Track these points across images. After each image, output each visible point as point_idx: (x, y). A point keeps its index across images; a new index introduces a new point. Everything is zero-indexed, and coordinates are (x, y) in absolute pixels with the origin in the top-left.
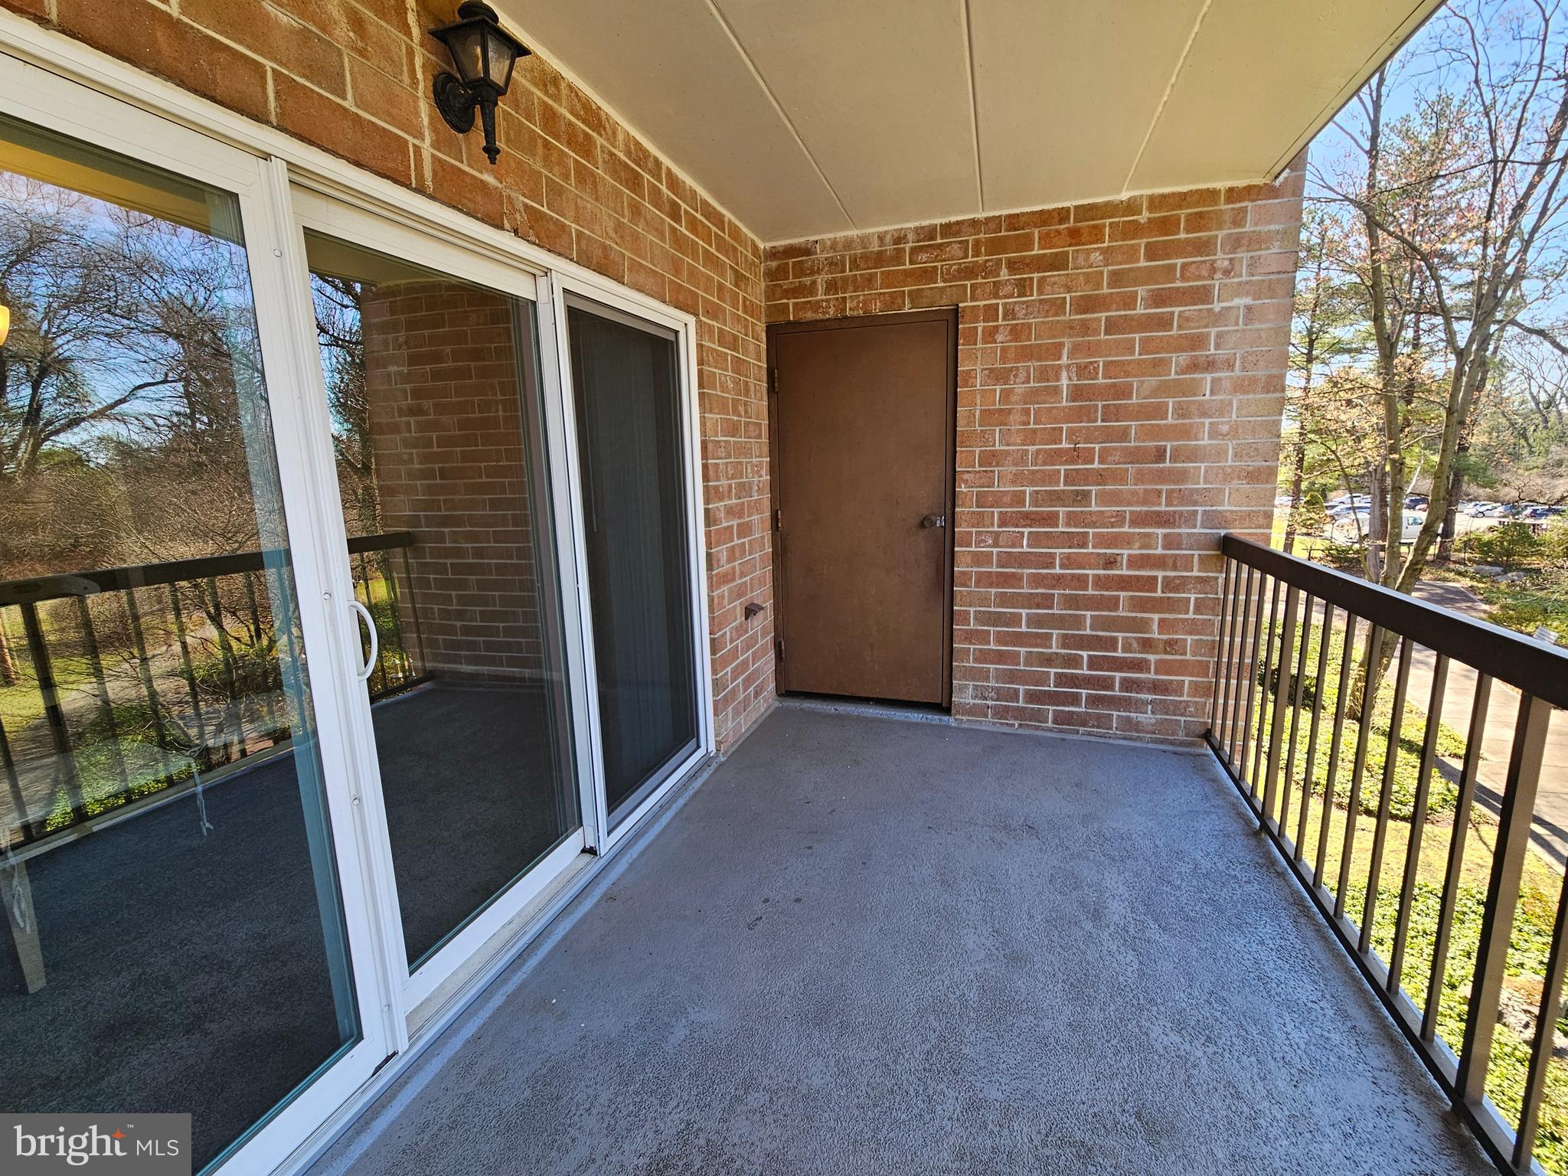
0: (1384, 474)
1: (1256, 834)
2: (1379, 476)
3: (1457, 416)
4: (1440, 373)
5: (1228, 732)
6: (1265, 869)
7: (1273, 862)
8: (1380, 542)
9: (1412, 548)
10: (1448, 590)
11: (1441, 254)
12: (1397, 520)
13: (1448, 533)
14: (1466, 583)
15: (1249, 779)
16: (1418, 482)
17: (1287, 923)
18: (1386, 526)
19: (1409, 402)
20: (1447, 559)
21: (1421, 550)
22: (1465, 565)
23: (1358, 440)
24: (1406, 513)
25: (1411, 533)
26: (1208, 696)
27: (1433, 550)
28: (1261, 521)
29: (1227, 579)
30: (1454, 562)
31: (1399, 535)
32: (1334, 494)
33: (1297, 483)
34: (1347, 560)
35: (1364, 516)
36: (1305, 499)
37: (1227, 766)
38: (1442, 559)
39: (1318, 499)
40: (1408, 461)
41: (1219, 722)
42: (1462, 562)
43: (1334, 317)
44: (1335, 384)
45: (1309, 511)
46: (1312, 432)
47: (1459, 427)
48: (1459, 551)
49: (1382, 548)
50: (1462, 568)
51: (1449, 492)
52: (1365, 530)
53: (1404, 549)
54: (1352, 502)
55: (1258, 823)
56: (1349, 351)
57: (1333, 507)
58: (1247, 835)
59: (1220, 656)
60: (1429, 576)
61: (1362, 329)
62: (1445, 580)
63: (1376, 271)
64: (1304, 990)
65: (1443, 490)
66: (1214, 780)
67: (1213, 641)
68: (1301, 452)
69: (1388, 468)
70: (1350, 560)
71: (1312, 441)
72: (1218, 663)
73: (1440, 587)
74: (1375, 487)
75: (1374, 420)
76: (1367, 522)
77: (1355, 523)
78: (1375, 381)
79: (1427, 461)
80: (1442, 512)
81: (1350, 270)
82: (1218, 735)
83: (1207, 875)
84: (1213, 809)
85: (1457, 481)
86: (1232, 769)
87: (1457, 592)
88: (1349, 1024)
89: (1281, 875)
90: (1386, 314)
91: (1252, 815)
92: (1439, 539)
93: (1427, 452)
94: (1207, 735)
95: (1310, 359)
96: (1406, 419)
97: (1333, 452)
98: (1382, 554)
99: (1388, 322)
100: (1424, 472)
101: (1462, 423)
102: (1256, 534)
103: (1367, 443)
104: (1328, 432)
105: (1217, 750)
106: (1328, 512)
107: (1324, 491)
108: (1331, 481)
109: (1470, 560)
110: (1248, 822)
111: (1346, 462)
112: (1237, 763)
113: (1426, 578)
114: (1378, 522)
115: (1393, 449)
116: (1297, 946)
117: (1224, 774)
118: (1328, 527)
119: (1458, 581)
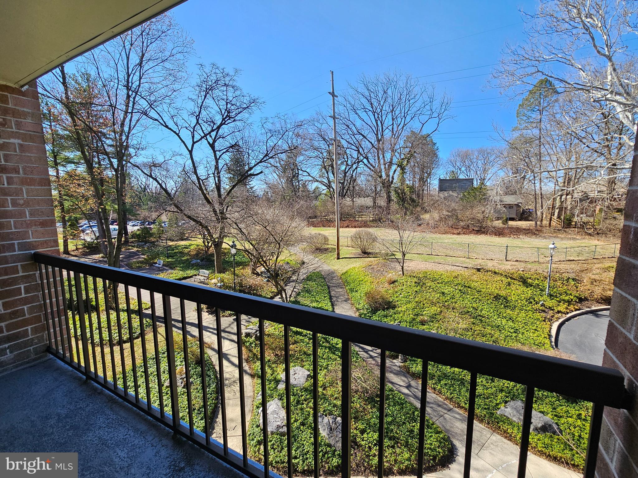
0: (100, 212)
1: (85, 382)
2: (97, 213)
3: (120, 193)
4: (110, 176)
5: (60, 343)
6: (93, 395)
7: (95, 389)
8: (104, 240)
9: (116, 240)
10: (131, 253)
11: (101, 132)
12: (108, 229)
13: (126, 233)
14: (135, 249)
15: (76, 360)
16: (112, 216)
17: (108, 412)
18: (105, 233)
19: (102, 187)
20: (128, 242)
21: (119, 240)
22: (134, 243)
23: (86, 200)
24: (111, 227)
25: (114, 234)
26: (44, 331)
27: (123, 239)
28: (53, 244)
29: (41, 273)
30: (131, 243)
31: (111, 236)
32: (81, 221)
33: (63, 218)
34: (93, 247)
35: (95, 229)
36: (69, 224)
37: (63, 359)
38: (126, 242)
39: (74, 224)
40: (107, 207)
41: (53, 340)
42: (132, 242)
43: (64, 148)
44: (71, 176)
45: (72, 229)
46: (65, 195)
47: (121, 196)
48: (131, 239)
49: (106, 241)
50: (133, 245)
51: (123, 219)
52: (97, 234)
53: (113, 240)
54: (90, 224)
55: (85, 377)
56: (74, 163)
57: (82, 226)
58: (81, 386)
59: (46, 310)
60: (124, 249)
61: (77, 155)
62: (129, 249)
63: (78, 133)
64: (121, 433)
65: (121, 218)
66: (58, 369)
67: (40, 305)
68: (62, 205)
69: (100, 210)
70: (94, 247)
71: (66, 200)
72: (46, 315)
73: (128, 252)
74: (97, 217)
75: (91, 192)
76: (97, 232)
77: (93, 233)
78: (88, 177)
79: (114, 207)
80: (123, 226)
81: (66, 129)
82: (54, 347)
83: (66, 417)
84: (61, 383)
85: (125, 215)
86: (66, 359)
87: (133, 253)
88: (139, 432)
89: (101, 393)
90: (86, 150)
91: (81, 375)
92: (124, 235)
93: (113, 204)
94: (48, 349)
95: (56, 164)
96: (102, 192)
97: (77, 205)
98: (106, 243)
99: (87, 154)
100: (113, 211)
101: (122, 195)
102: (52, 250)
103: (90, 201)
104: (72, 196)
105: (56, 354)
106: (80, 229)
107: (77, 220)
108: (79, 216)
109: (135, 241)
110: (80, 379)
111: (84, 209)
112: (68, 355)
113: (123, 250)
114: (101, 232)
115: (101, 204)
116: (114, 418)
117: (62, 363)
118: (82, 235)
119: (132, 249)
